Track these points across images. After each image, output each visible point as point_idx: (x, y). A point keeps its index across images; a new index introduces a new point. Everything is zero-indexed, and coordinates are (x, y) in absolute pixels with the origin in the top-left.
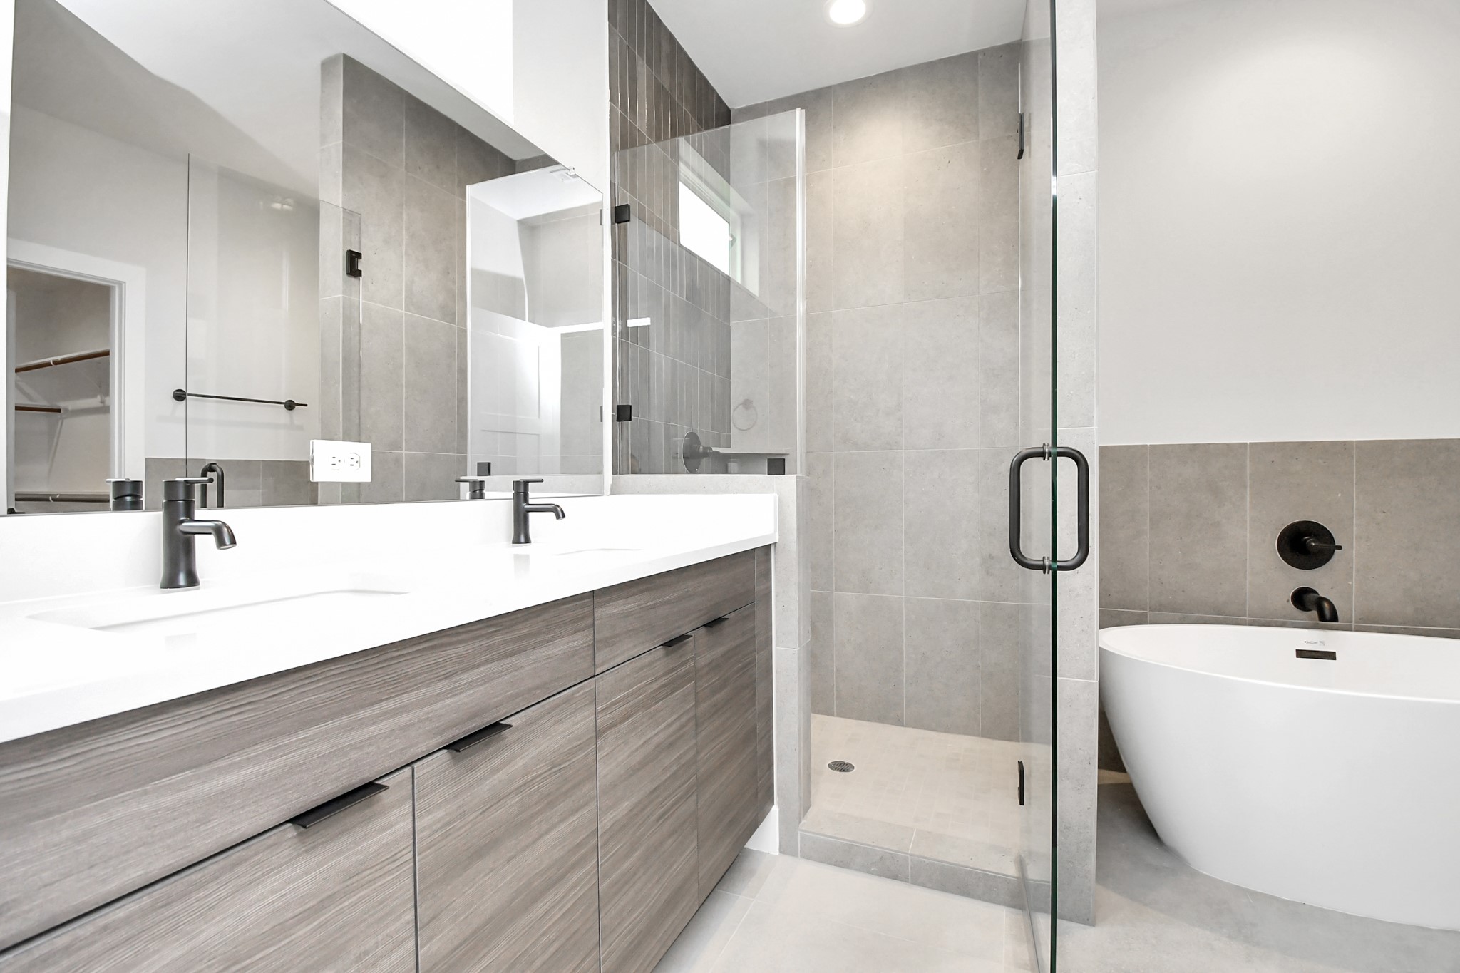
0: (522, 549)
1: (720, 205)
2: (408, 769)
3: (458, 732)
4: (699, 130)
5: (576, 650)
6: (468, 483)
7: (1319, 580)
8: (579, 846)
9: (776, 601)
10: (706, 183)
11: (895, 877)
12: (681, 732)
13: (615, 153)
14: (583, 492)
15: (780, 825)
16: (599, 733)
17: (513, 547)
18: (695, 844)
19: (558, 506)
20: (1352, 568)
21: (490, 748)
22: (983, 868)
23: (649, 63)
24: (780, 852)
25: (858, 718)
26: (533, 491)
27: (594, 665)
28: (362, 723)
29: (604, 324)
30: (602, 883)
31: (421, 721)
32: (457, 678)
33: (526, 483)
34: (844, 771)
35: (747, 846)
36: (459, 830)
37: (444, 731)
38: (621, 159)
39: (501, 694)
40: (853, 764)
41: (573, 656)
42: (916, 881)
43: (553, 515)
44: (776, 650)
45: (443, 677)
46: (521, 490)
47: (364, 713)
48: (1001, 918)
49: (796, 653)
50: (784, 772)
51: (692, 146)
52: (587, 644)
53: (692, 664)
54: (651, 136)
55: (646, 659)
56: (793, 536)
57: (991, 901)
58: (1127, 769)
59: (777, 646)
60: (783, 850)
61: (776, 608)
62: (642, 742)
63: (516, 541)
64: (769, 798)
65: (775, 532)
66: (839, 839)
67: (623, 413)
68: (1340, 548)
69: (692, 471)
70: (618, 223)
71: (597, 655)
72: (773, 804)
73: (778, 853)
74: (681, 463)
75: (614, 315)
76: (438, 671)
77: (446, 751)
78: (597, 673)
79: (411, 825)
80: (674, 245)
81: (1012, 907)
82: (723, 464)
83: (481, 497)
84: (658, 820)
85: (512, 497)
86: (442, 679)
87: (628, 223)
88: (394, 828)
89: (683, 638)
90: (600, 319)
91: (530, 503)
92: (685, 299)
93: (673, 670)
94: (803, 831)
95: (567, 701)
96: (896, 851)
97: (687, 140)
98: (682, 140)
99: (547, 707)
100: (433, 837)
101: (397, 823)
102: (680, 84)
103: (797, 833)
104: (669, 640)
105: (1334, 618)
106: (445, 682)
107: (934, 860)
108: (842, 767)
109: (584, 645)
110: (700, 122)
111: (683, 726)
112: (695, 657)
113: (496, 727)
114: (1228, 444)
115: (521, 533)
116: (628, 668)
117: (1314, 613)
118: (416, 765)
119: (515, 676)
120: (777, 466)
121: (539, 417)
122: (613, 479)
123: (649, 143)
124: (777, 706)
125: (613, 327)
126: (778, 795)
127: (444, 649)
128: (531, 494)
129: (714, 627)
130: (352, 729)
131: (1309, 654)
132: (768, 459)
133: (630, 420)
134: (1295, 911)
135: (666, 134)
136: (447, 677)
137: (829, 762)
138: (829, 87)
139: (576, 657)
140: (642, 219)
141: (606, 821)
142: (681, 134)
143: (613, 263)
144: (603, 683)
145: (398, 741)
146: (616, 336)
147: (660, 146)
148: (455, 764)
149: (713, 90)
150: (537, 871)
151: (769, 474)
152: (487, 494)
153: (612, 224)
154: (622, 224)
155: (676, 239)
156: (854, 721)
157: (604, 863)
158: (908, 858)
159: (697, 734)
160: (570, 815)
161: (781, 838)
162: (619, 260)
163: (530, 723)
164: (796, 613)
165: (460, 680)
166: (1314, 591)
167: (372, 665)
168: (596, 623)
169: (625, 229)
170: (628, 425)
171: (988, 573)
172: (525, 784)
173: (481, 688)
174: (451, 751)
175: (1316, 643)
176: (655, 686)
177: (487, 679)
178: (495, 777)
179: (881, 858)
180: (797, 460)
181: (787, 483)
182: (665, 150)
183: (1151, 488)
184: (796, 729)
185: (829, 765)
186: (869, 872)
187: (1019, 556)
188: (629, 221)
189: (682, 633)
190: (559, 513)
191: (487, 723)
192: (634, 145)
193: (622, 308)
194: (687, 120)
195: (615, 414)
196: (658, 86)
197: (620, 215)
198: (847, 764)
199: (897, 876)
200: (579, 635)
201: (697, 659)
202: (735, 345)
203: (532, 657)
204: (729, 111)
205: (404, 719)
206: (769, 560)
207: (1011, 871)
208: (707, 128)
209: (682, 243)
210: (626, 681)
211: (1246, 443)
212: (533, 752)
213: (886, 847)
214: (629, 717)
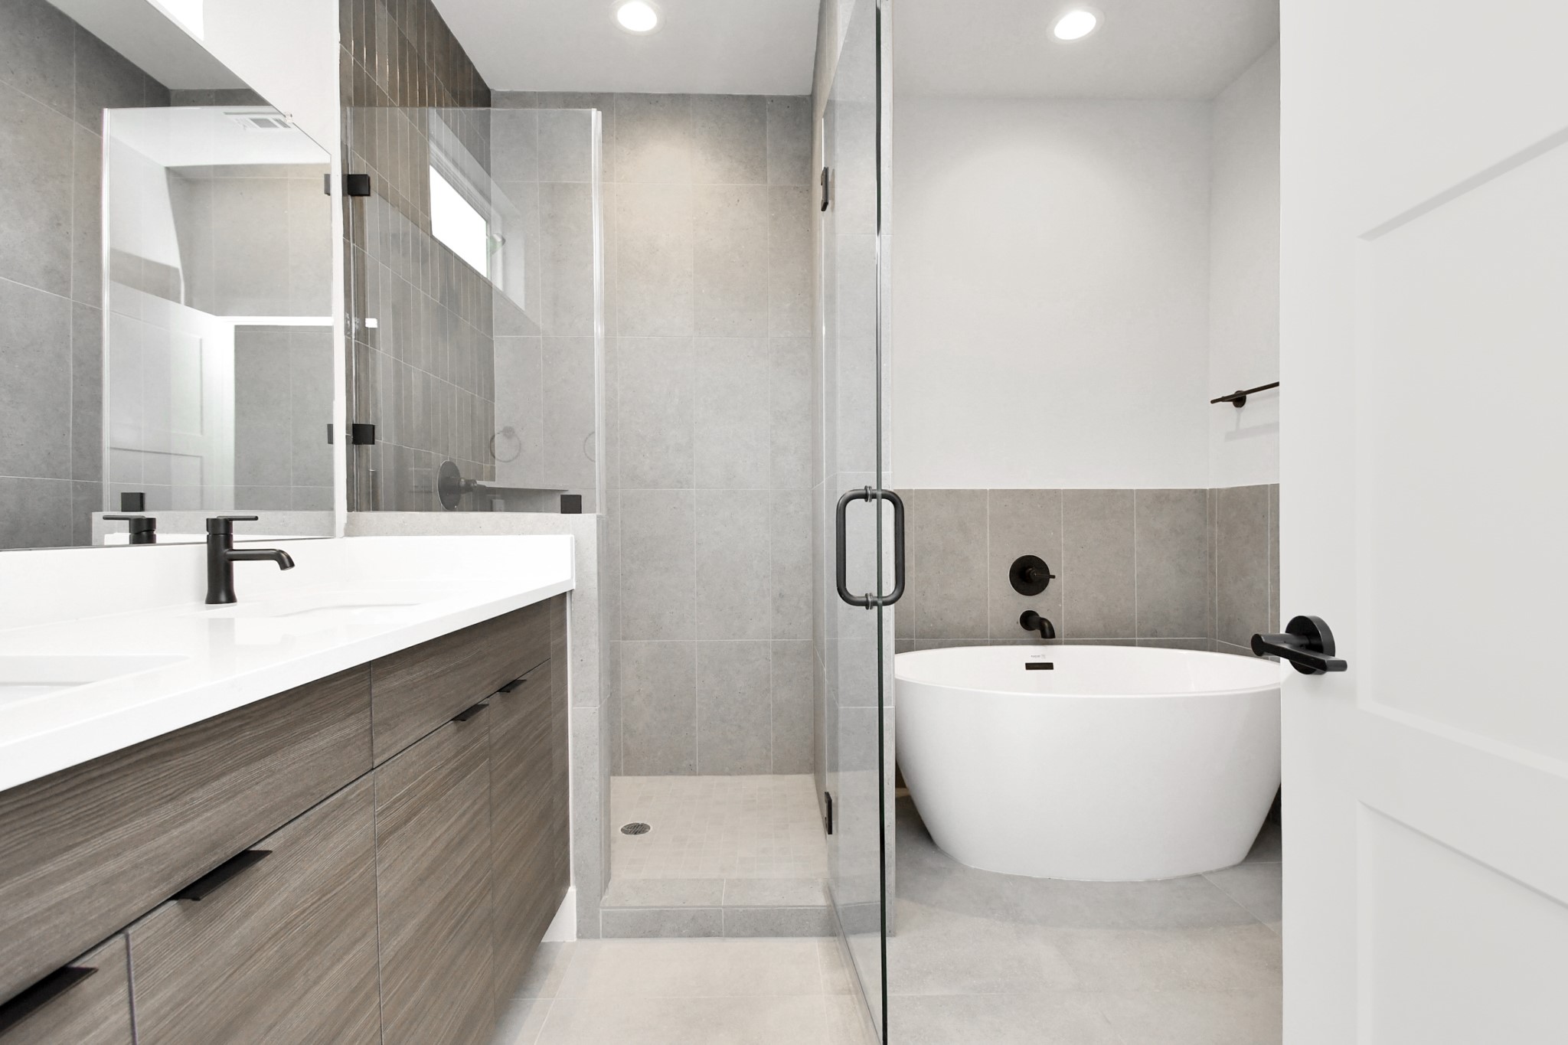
0: (222, 610)
1: (480, 199)
2: (119, 942)
3: (191, 872)
4: (454, 106)
5: (349, 740)
6: (128, 521)
7: (1039, 604)
8: (355, 991)
9: (573, 655)
10: (462, 171)
11: (708, 935)
12: (475, 822)
13: (348, 109)
14: (301, 534)
15: (577, 907)
16: (381, 840)
17: (207, 609)
18: (491, 951)
19: (282, 552)
20: (1061, 594)
21: (236, 887)
22: (795, 904)
23: (391, 10)
24: (578, 937)
25: (648, 774)
26: (239, 533)
27: (372, 755)
28: (47, 883)
29: (335, 320)
30: (385, 1029)
31: (136, 867)
32: (188, 798)
33: (228, 522)
34: (640, 833)
35: (543, 941)
36: (198, 1006)
37: (170, 876)
38: (356, 118)
39: (250, 811)
40: (648, 824)
41: (345, 747)
42: (731, 934)
43: (274, 564)
44: (573, 710)
45: (169, 798)
46: (220, 532)
47: (49, 868)
48: (814, 949)
49: (597, 712)
50: (580, 848)
51: (445, 122)
52: (363, 730)
53: (486, 738)
54: (394, 96)
55: (434, 739)
56: (593, 583)
57: (804, 935)
58: (907, 785)
59: (574, 704)
60: (581, 935)
61: (573, 663)
62: (429, 843)
63: (213, 599)
64: (565, 881)
65: (572, 578)
66: (646, 907)
67: (361, 434)
68: (1054, 577)
69: (449, 507)
70: (352, 195)
71: (375, 742)
72: (569, 885)
73: (575, 940)
74: (436, 497)
75: (347, 309)
76: (159, 791)
77: (174, 902)
78: (375, 765)
79: (128, 1016)
80: (425, 234)
81: (824, 936)
82: (485, 499)
83: (150, 539)
84: (450, 933)
85: (206, 540)
86: (167, 802)
87: (366, 198)
88: (103, 1026)
89: (475, 709)
90: (326, 311)
91: (234, 548)
92: (438, 302)
93: (465, 748)
94: (603, 908)
95: (341, 804)
96: (709, 906)
97: (440, 114)
98: (433, 113)
99: (313, 818)
100: (162, 1025)
101: (107, 1018)
102: (429, 46)
103: (599, 912)
104: (460, 713)
105: (1053, 636)
106: (170, 806)
107: (747, 907)
108: (637, 829)
109: (359, 731)
110: (454, 95)
111: (476, 814)
112: (489, 730)
113: (245, 859)
114: (973, 491)
115: (220, 588)
116: (412, 754)
117: (1038, 632)
118: (130, 931)
119: (269, 784)
120: (572, 504)
121: (202, 432)
122: (348, 517)
123: (391, 105)
124: (574, 774)
125: (346, 325)
126: (576, 873)
127: (167, 758)
128: (235, 537)
129: (512, 691)
130: (29, 895)
131: (1035, 666)
132: (562, 496)
133: (373, 443)
134: (1045, 886)
135: (413, 98)
136: (172, 798)
137: (622, 827)
138: (611, 95)
139: (349, 748)
140: (384, 196)
141: (390, 950)
142: (431, 105)
143: (346, 246)
144: (382, 778)
145: (103, 900)
146: (350, 336)
147: (406, 112)
148: (188, 919)
149: (470, 63)
150: (305, 1036)
151: (562, 513)
152: (160, 537)
153: (343, 195)
154: (357, 198)
155: (428, 226)
156: (645, 778)
157: (387, 1004)
158: (721, 911)
159: (491, 822)
160: (344, 954)
161: (579, 922)
162: (354, 242)
163: (293, 842)
164: (597, 667)
165: (192, 799)
166: (1037, 615)
167: (57, 795)
168: (373, 701)
169: (362, 205)
170: (367, 450)
171: (778, 611)
172: (285, 927)
173: (224, 806)
174: (182, 901)
175: (1039, 656)
176: (445, 771)
177: (232, 793)
178: (246, 924)
179: (693, 919)
180: (595, 497)
181: (585, 522)
182: (412, 118)
183: (915, 528)
184: (597, 797)
185: (622, 830)
186: (680, 936)
187: (845, 593)
188: (369, 195)
189: (473, 704)
190: (285, 562)
191: (232, 853)
192: (371, 103)
193: (357, 301)
194: (439, 91)
195: (351, 435)
196: (403, 41)
197: (355, 186)
198: (642, 825)
199: (710, 932)
200: (351, 720)
201: (491, 731)
202: (498, 361)
203: (292, 756)
204: (488, 91)
205: (111, 867)
206: (564, 609)
207: (821, 901)
208: (463, 104)
209: (435, 234)
210: (411, 770)
211: (987, 490)
212: (295, 882)
213: (699, 904)
214: (415, 815)
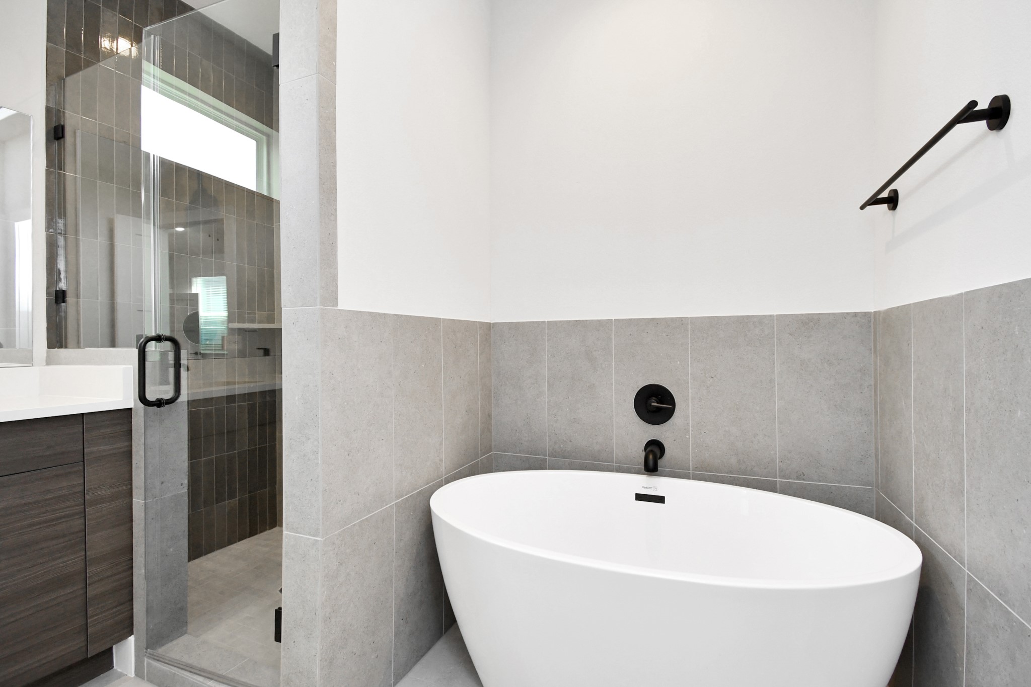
7: (665, 434)
15: (135, 652)
20: (688, 424)
24: (135, 674)
49: (144, 505)
50: (136, 607)
59: (135, 497)
68: (677, 408)
70: (57, 140)
72: (132, 634)
73: (133, 676)
75: (49, 214)
94: (148, 658)
103: (145, 660)
122: (47, 352)
124: (135, 550)
125: (49, 225)
126: (135, 626)
131: (645, 498)
146: (54, 232)
161: (135, 664)
183: (548, 356)
193: (60, 209)
197: (57, 133)
211: (612, 320)
